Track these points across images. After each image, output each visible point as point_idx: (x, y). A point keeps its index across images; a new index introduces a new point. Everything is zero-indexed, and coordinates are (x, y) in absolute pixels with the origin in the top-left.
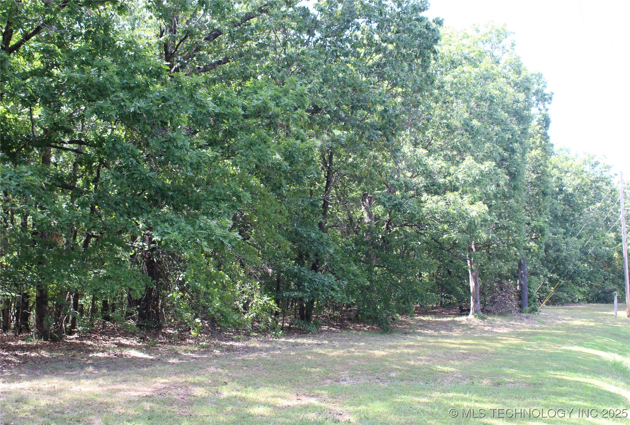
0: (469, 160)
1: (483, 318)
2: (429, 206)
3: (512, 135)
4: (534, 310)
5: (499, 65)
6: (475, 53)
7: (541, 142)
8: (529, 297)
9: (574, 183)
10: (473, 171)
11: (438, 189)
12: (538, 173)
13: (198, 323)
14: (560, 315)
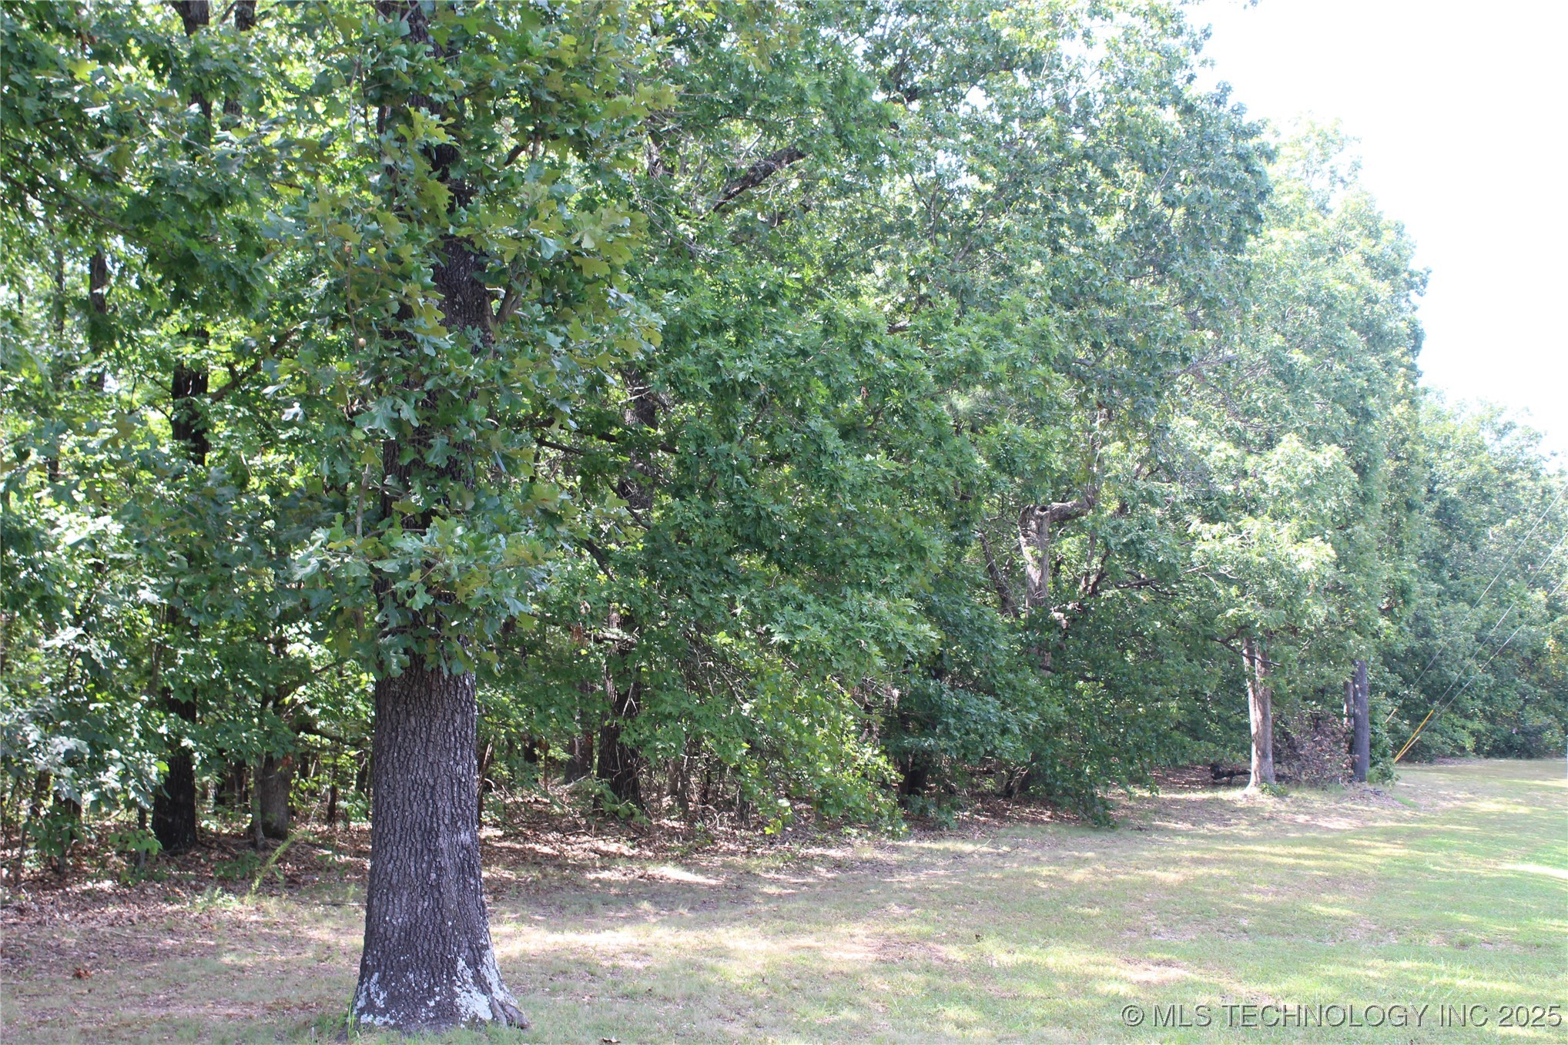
0: (1289, 444)
1: (1281, 795)
2: (1206, 546)
3: (1368, 380)
4: (1385, 775)
5: (1329, 216)
6: (1292, 197)
7: (1405, 386)
8: (1372, 746)
9: (1460, 475)
10: (1300, 469)
11: (1220, 508)
12: (1398, 459)
13: (786, 809)
14: (1441, 787)
